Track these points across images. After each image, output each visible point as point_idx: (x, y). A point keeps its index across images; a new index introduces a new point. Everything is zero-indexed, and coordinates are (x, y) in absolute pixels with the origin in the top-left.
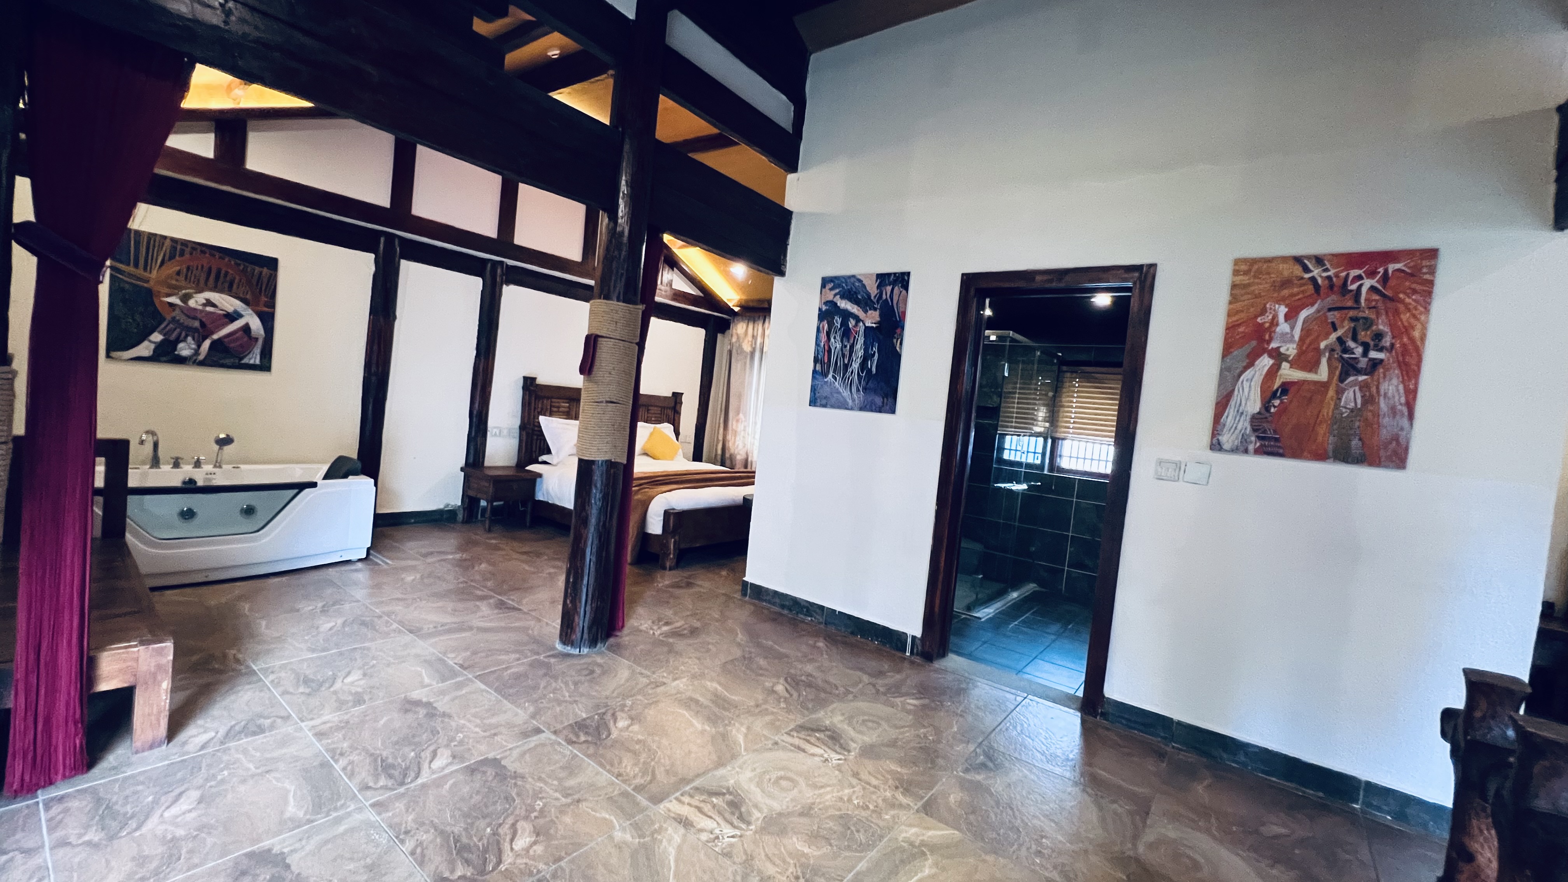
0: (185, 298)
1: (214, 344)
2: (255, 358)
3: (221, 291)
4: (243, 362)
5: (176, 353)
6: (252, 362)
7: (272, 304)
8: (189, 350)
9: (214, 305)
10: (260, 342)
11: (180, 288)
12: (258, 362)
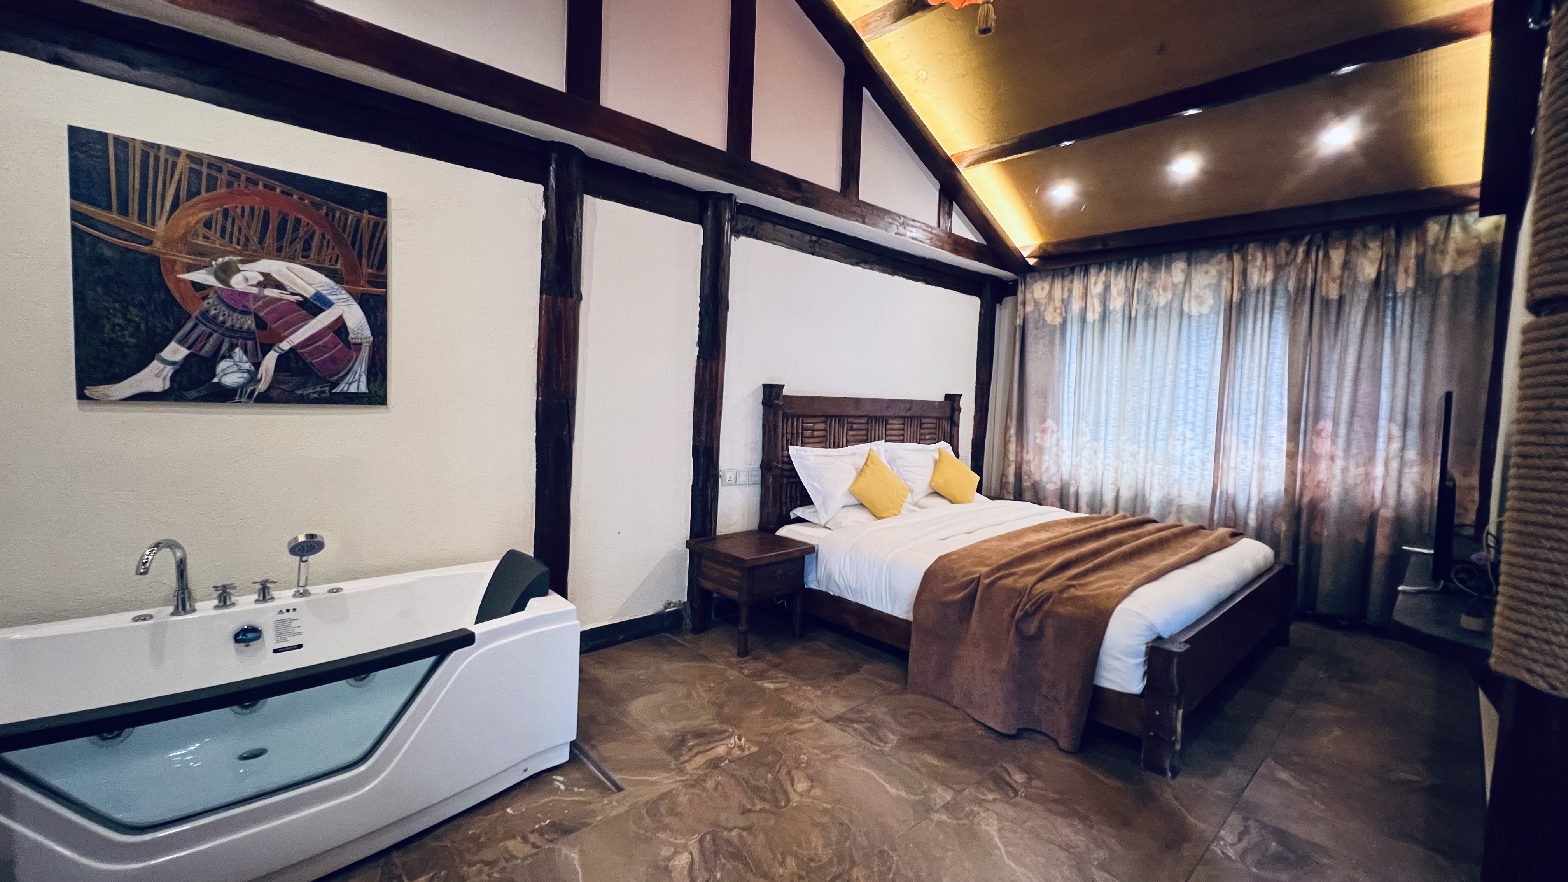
0: (225, 273)
1: (283, 360)
2: (358, 383)
3: (291, 259)
4: (337, 390)
5: (216, 380)
6: (353, 389)
7: (381, 280)
8: (239, 375)
9: (279, 286)
10: (365, 353)
11: (214, 254)
12: (363, 388)
